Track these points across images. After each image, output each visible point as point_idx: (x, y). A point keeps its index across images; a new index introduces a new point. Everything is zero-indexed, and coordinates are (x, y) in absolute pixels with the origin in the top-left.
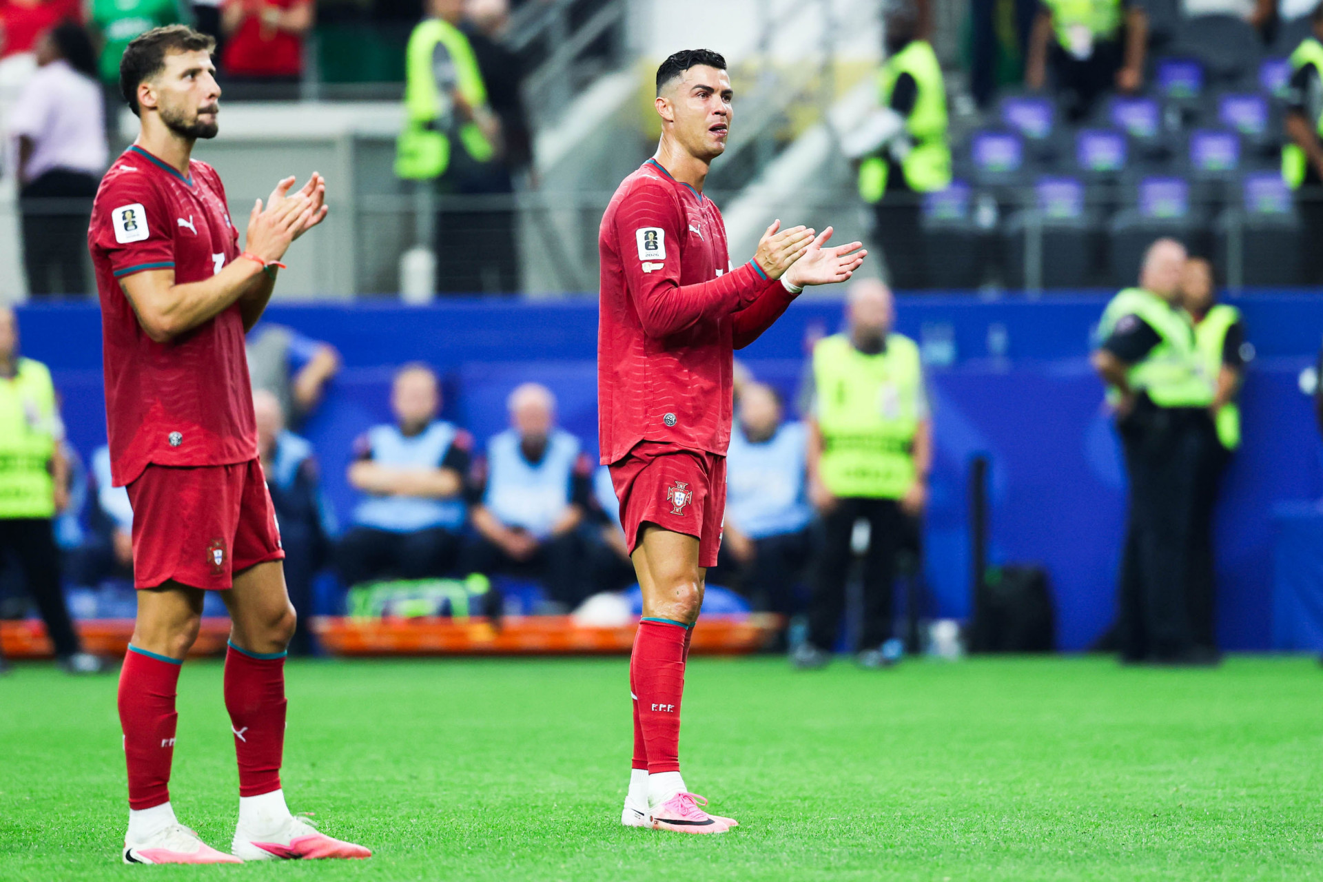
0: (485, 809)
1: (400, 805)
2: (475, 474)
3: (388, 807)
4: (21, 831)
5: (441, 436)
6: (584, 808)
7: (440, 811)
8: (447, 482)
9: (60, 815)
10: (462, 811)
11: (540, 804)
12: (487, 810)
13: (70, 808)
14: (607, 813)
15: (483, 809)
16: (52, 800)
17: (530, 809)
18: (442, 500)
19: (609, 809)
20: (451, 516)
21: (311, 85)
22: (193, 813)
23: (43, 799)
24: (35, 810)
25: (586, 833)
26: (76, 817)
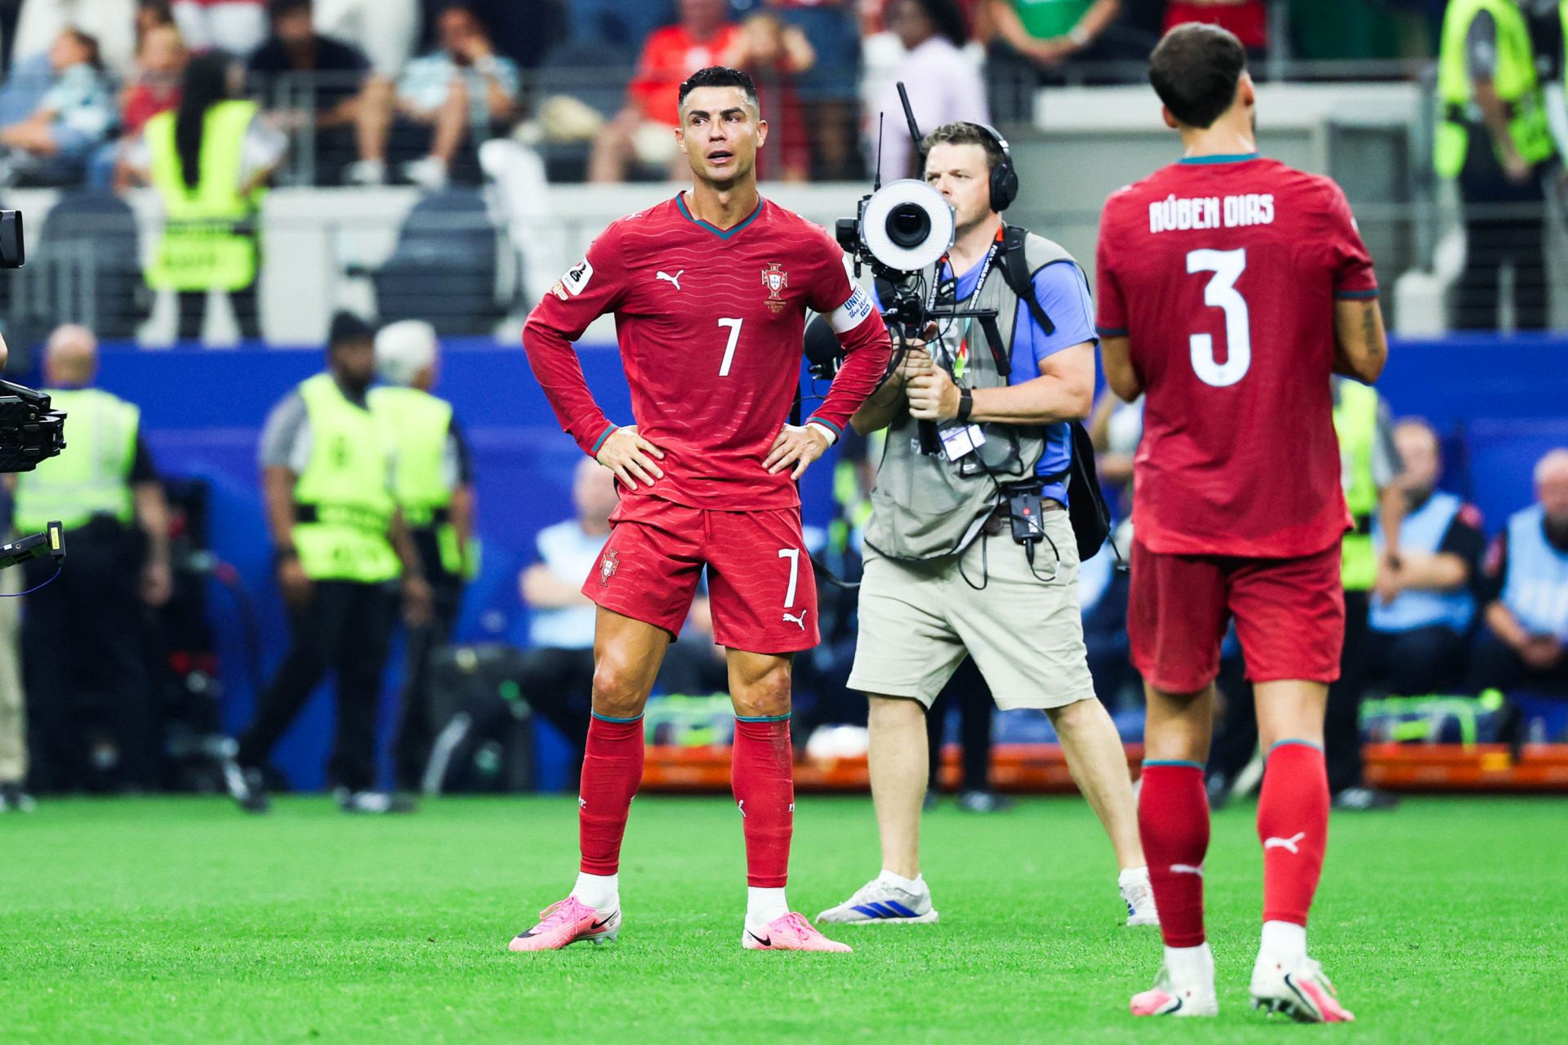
0: (1508, 988)
1: (1397, 982)
2: (1490, 560)
3: (1382, 985)
4: (915, 1011)
5: (1443, 508)
8: (1451, 569)
12: (1510, 990)
13: (977, 981)
15: (1505, 988)
16: (954, 972)
18: (1447, 592)
20: (1460, 613)
21: (1278, 64)
23: (943, 970)
24: (932, 984)
26: (985, 994)
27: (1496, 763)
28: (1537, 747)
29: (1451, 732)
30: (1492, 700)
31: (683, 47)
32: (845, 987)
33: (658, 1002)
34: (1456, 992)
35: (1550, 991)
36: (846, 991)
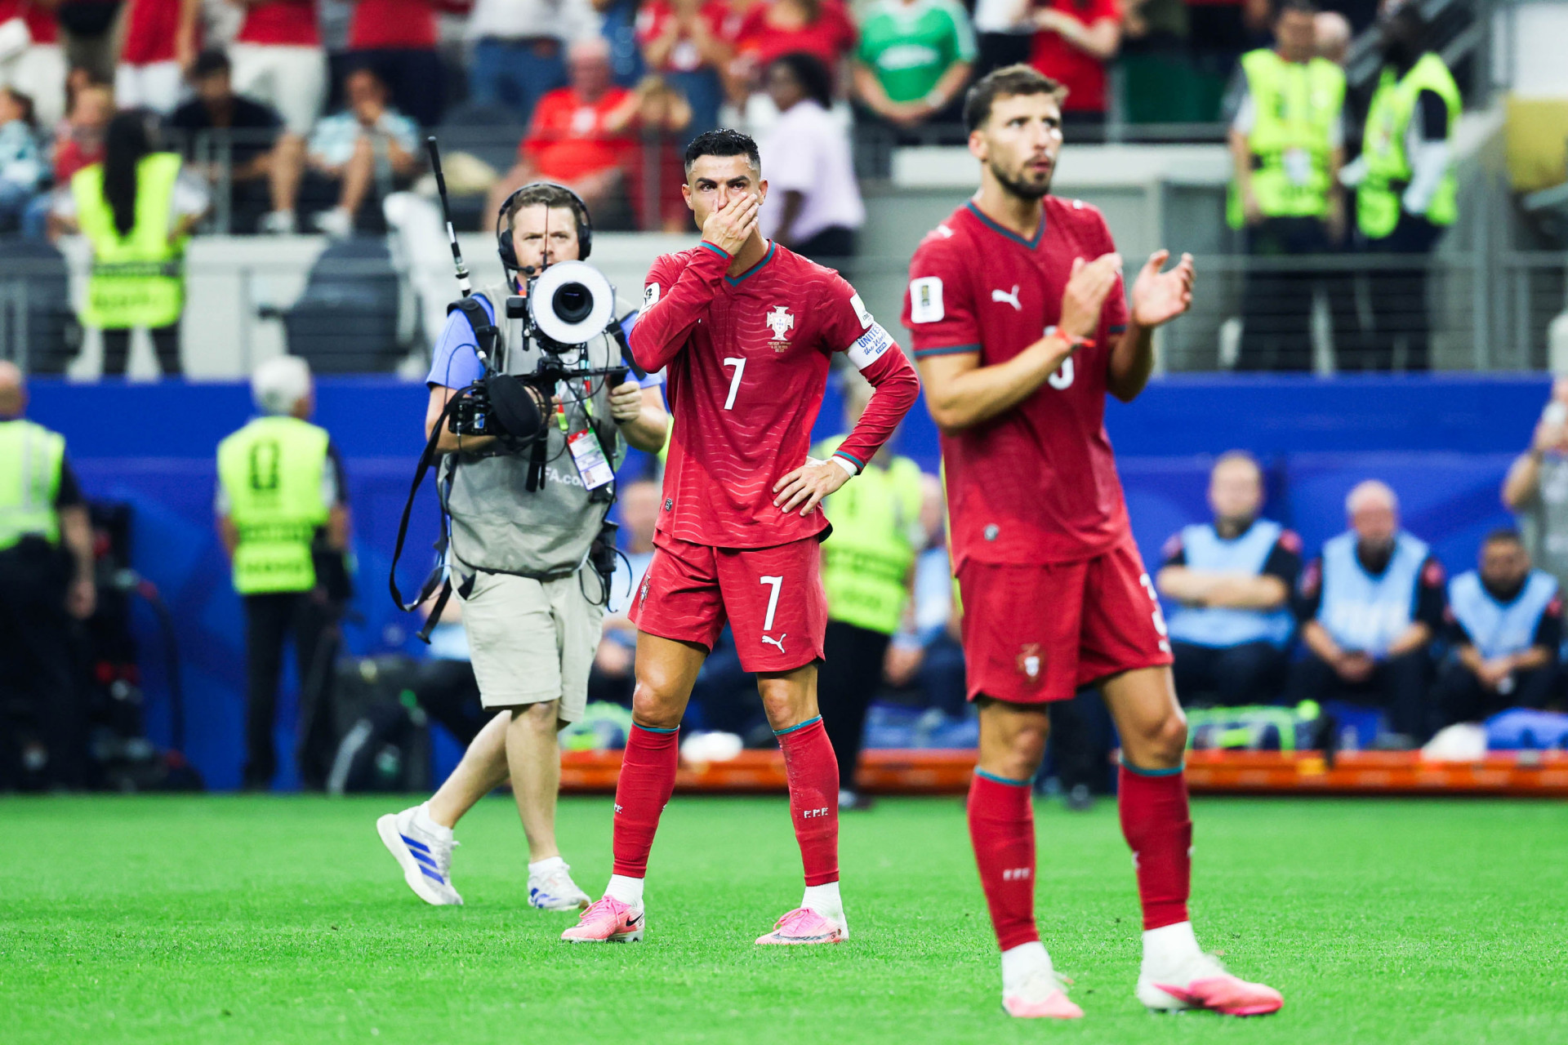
0: (1321, 975)
2: (1307, 583)
5: (1265, 535)
6: (1438, 975)
7: (1268, 976)
8: (1271, 590)
9: (825, 975)
10: (1294, 977)
11: (1385, 969)
13: (836, 967)
14: (1466, 982)
15: (1319, 974)
16: (815, 958)
17: (1374, 976)
18: (1268, 611)
19: (1467, 976)
20: (1280, 629)
21: (1116, 127)
22: (979, 974)
23: (804, 957)
24: (795, 969)
25: (1439, 1005)
26: (843, 978)
27: (1312, 768)
28: (1349, 752)
29: (1271, 740)
30: (1308, 710)
31: (571, 108)
32: (715, 972)
33: (543, 985)
34: (1274, 977)
35: (1360, 977)
36: (716, 976)
